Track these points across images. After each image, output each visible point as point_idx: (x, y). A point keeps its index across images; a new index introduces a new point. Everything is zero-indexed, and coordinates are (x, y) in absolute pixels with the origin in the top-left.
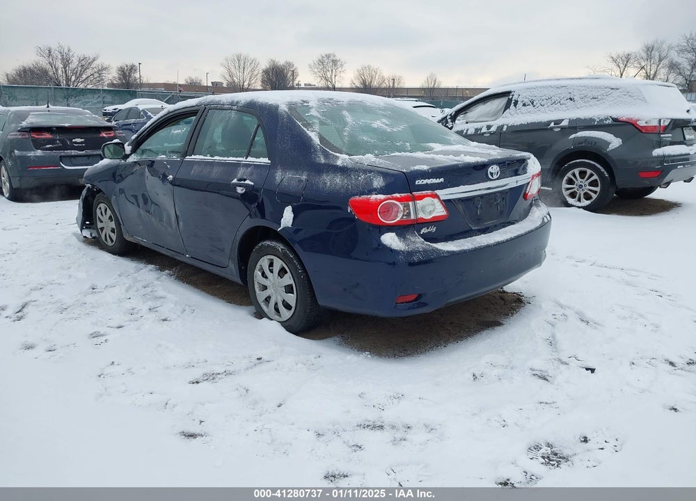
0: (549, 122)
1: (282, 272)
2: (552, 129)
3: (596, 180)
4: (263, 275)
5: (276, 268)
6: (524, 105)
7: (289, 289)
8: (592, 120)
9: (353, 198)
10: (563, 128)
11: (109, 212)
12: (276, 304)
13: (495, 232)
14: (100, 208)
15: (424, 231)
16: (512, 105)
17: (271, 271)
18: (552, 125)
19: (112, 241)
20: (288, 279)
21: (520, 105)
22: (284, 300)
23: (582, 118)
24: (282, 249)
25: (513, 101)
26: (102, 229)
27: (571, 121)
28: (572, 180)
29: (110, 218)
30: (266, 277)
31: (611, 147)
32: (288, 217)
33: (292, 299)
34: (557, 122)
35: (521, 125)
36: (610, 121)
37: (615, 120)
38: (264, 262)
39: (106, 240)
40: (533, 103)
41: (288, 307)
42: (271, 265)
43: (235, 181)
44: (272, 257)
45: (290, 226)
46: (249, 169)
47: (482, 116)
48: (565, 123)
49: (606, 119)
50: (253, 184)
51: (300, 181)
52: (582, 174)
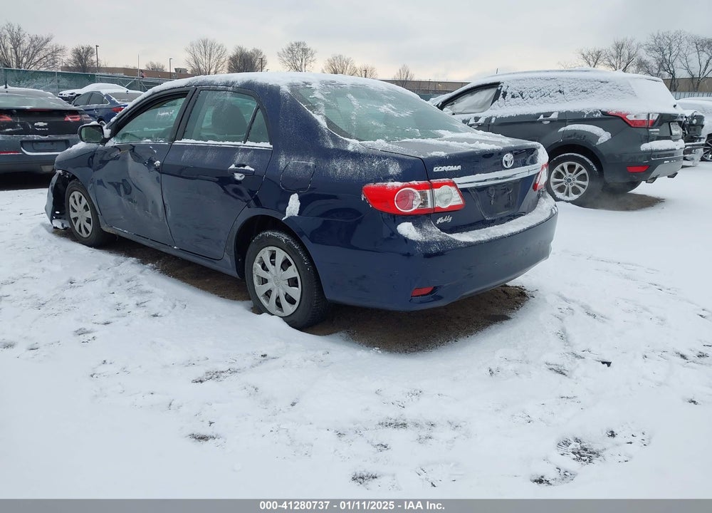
0: (539, 115)
1: (286, 265)
2: (541, 121)
3: (584, 174)
4: (264, 267)
5: (279, 260)
6: (513, 97)
7: (293, 282)
8: (581, 113)
9: (367, 186)
10: (552, 121)
11: (84, 201)
12: (278, 298)
13: (507, 223)
14: (74, 197)
15: (440, 221)
16: (501, 96)
17: (273, 264)
18: (542, 117)
19: (87, 231)
20: (292, 272)
21: (509, 96)
22: (287, 294)
23: (572, 110)
24: (286, 240)
25: (502, 93)
26: (76, 219)
27: (560, 114)
28: (560, 173)
29: (86, 207)
30: (267, 270)
31: (600, 141)
32: (294, 205)
33: (296, 293)
34: (547, 115)
35: (510, 117)
36: (599, 115)
37: (604, 113)
38: (265, 254)
39: (80, 230)
40: (522, 95)
41: (291, 301)
42: (273, 256)
43: (233, 167)
44: (274, 248)
45: (296, 215)
46: (249, 154)
47: (470, 107)
48: (554, 116)
49: (596, 113)
50: (253, 170)
51: (307, 167)
52: (571, 168)
